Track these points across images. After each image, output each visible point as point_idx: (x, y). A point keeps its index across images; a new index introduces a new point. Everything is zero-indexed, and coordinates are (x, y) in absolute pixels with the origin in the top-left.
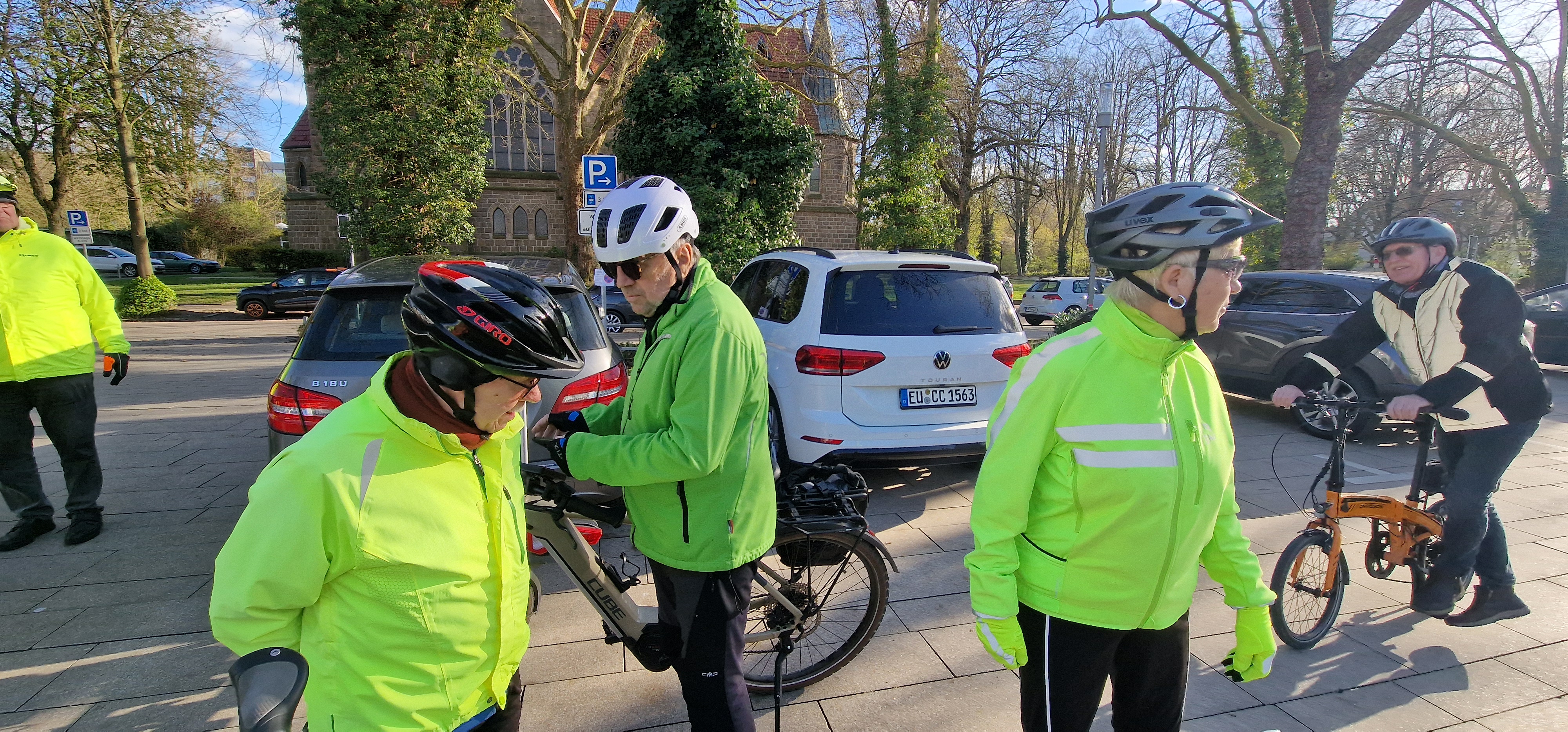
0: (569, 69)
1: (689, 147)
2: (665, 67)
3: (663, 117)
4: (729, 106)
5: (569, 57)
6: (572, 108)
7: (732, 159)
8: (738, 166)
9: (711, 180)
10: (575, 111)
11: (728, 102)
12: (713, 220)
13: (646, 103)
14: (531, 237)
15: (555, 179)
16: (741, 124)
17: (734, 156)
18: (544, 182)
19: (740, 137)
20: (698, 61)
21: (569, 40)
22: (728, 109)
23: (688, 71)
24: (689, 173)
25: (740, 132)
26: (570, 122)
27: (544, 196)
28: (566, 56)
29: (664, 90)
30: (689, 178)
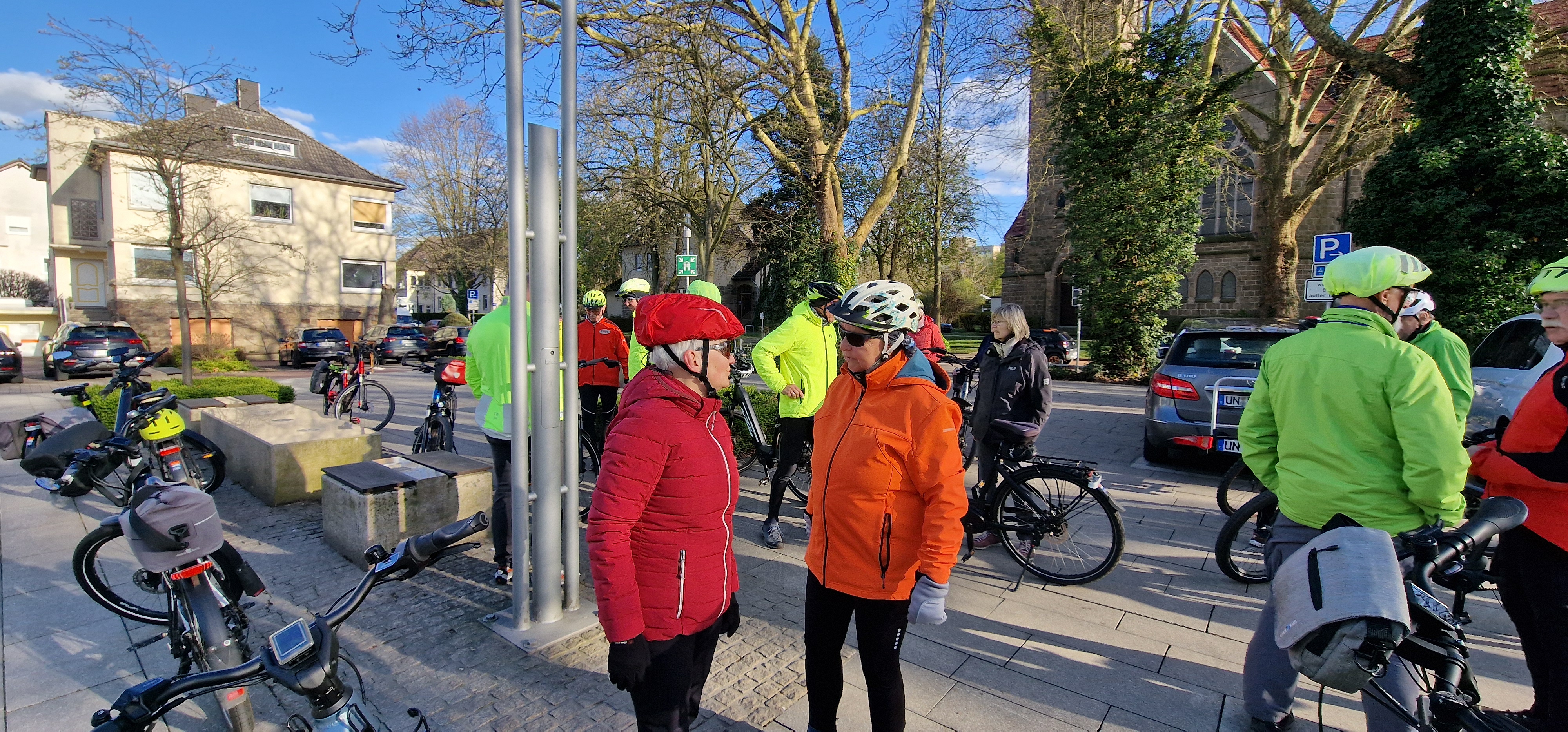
0: (1282, 129)
1: (1442, 215)
2: (1417, 143)
3: (1410, 190)
4: (1501, 169)
5: (1283, 116)
6: (1282, 167)
7: (1503, 220)
8: (1511, 226)
9: (1470, 243)
10: (1285, 169)
11: (1499, 166)
12: (1469, 282)
13: (1389, 180)
14: (1216, 300)
15: (1249, 239)
16: (1519, 184)
17: (1507, 217)
18: (1235, 244)
19: (1514, 197)
20: (1459, 130)
21: (1284, 98)
22: (1499, 173)
23: (1446, 143)
24: (1440, 238)
25: (1516, 191)
26: (1279, 182)
27: (1235, 259)
28: (1278, 116)
29: (1413, 166)
30: (1440, 244)
